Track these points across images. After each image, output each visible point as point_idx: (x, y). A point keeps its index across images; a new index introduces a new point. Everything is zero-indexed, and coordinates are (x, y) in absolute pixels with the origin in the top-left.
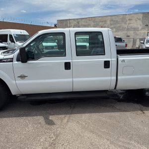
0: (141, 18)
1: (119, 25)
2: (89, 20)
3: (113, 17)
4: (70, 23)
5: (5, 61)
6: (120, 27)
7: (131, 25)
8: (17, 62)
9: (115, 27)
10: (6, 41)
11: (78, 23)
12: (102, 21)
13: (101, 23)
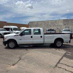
1: (54, 24)
2: (42, 22)
3: (52, 21)
4: (34, 23)
6: (54, 25)
7: (59, 24)
8: (19, 36)
9: (52, 25)
10: (9, 30)
11: (38, 23)
13: (47, 23)
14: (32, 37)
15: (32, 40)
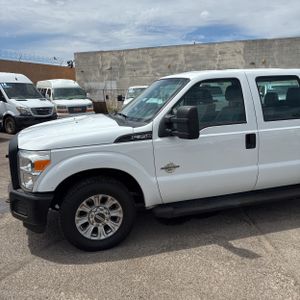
0: (242, 50)
1: (201, 63)
2: (144, 53)
3: (191, 49)
4: (103, 60)
5: (138, 137)
7: (225, 62)
8: (159, 140)
12: (170, 56)
13: (166, 59)
14: (251, 141)
15: (255, 167)
